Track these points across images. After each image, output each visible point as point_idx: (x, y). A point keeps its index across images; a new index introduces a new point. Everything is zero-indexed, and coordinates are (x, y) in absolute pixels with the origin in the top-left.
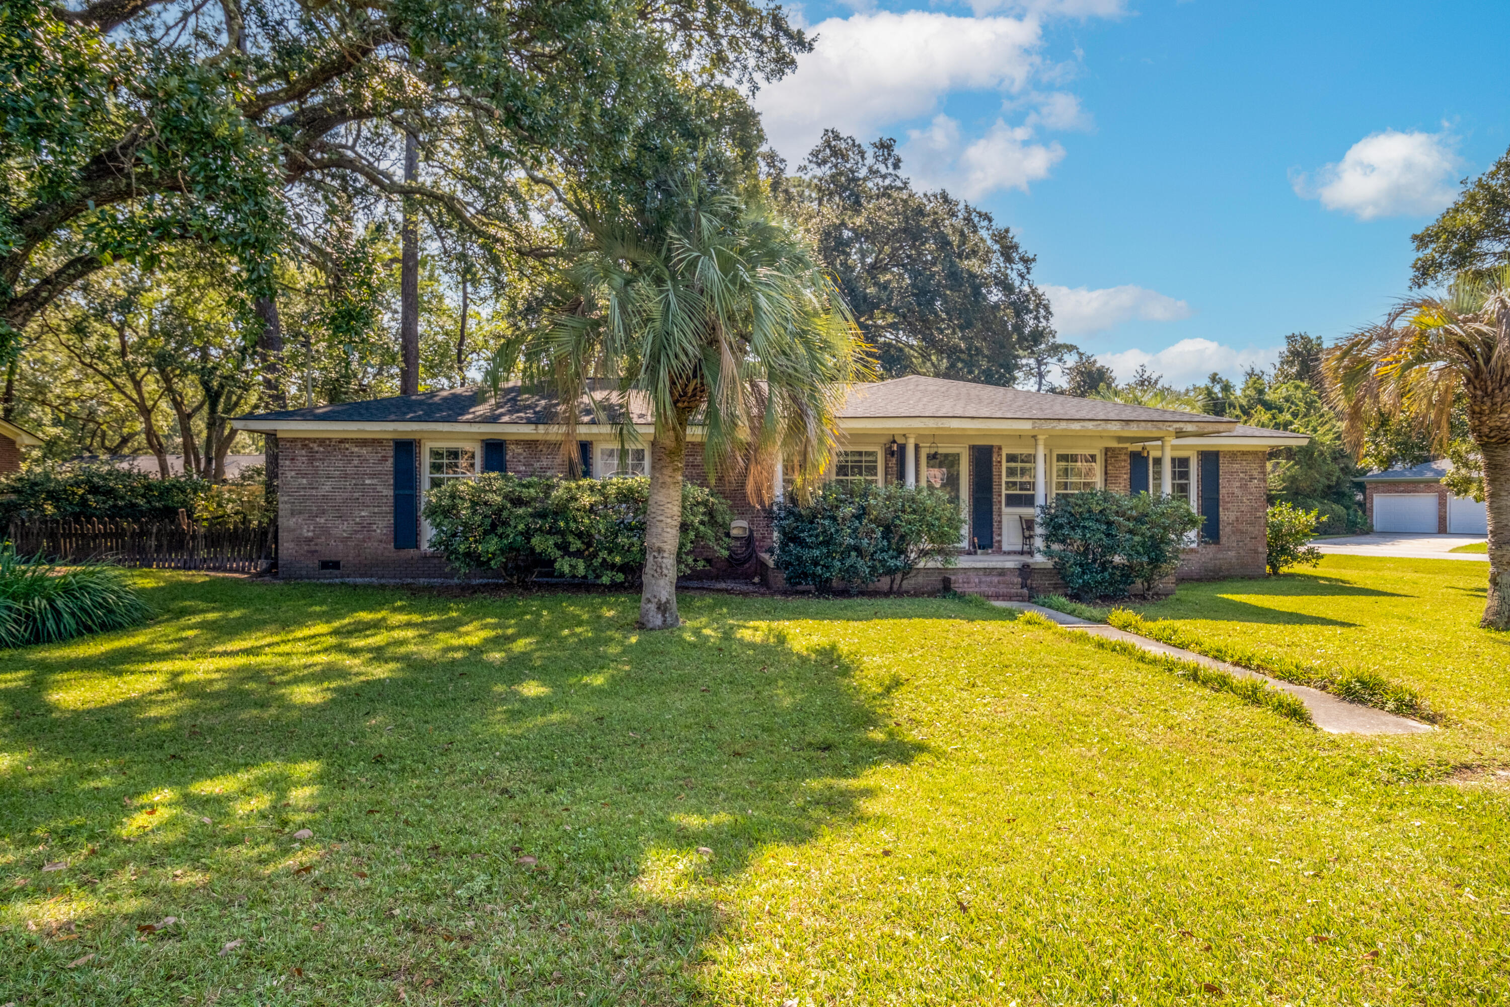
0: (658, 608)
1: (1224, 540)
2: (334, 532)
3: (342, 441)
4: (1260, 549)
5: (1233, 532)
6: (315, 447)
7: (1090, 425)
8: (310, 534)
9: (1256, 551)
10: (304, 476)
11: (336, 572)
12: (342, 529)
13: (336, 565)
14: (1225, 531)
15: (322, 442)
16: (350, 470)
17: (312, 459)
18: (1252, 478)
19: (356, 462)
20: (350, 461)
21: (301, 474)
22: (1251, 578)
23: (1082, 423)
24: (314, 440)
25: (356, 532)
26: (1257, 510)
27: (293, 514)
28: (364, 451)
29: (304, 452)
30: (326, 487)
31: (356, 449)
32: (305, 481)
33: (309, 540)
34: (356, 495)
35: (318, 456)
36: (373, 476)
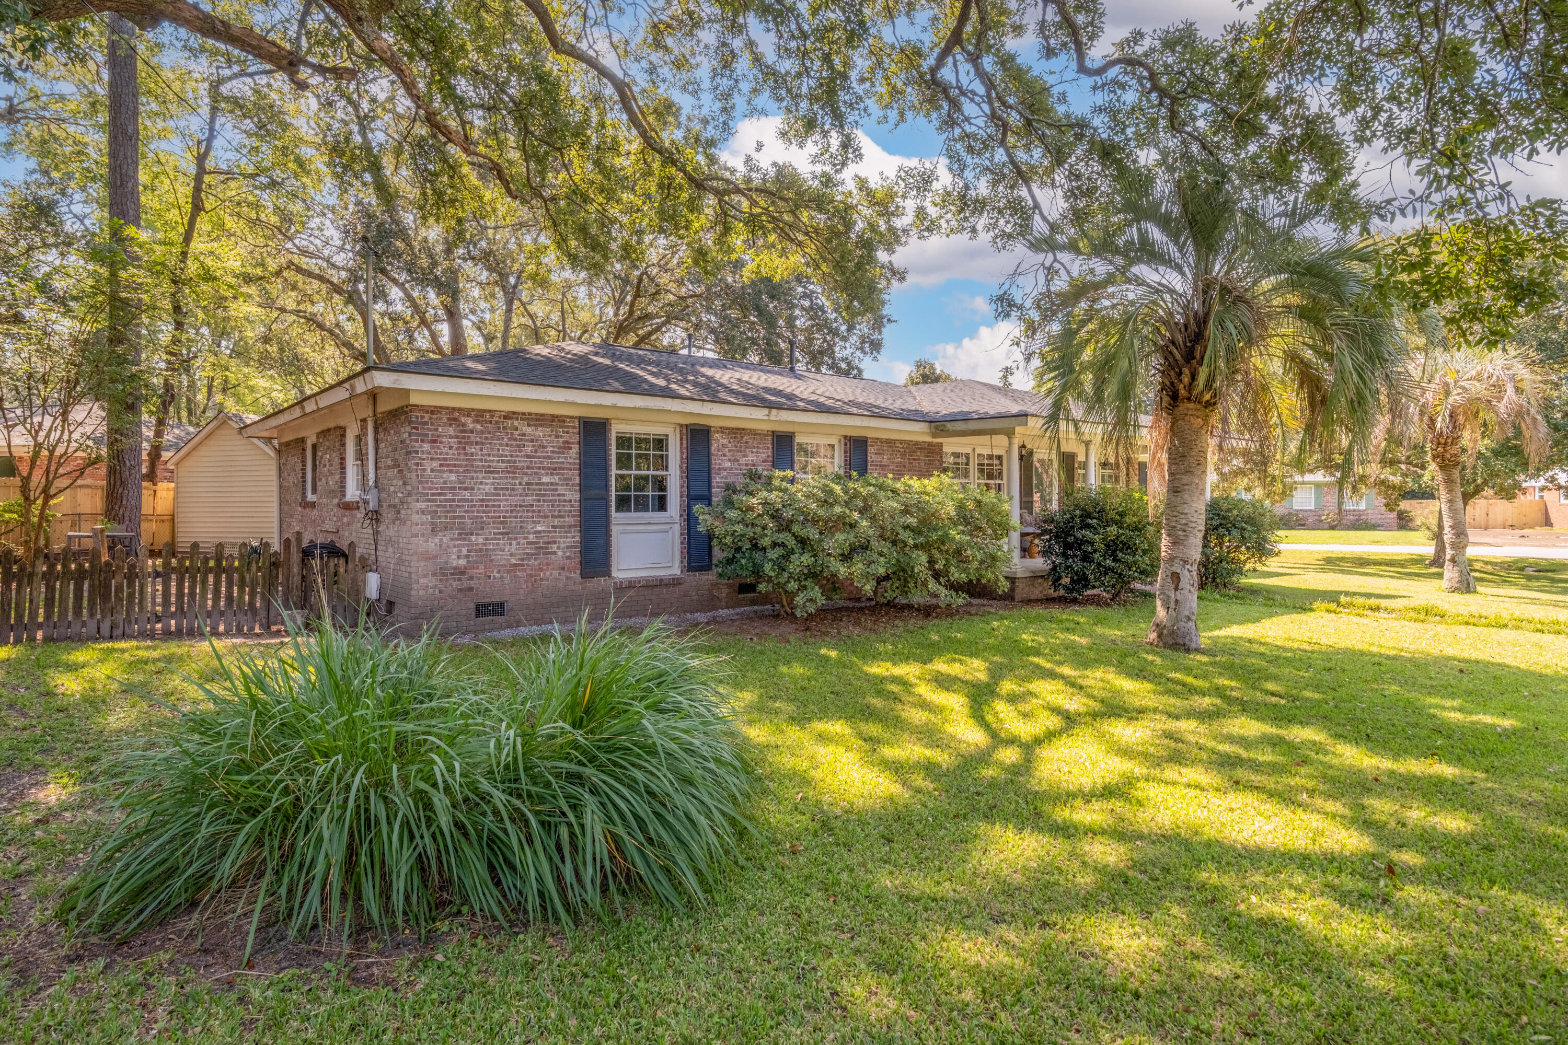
2: (498, 557)
3: (509, 416)
6: (469, 422)
8: (462, 562)
10: (452, 468)
11: (499, 620)
12: (509, 551)
13: (499, 609)
15: (479, 415)
16: (520, 461)
17: (463, 443)
19: (528, 450)
20: (519, 448)
21: (446, 466)
24: (468, 412)
25: (529, 556)
27: (434, 530)
28: (540, 433)
29: (451, 430)
30: (486, 488)
31: (528, 430)
32: (453, 477)
33: (459, 572)
34: (529, 499)
35: (474, 437)
36: (552, 471)
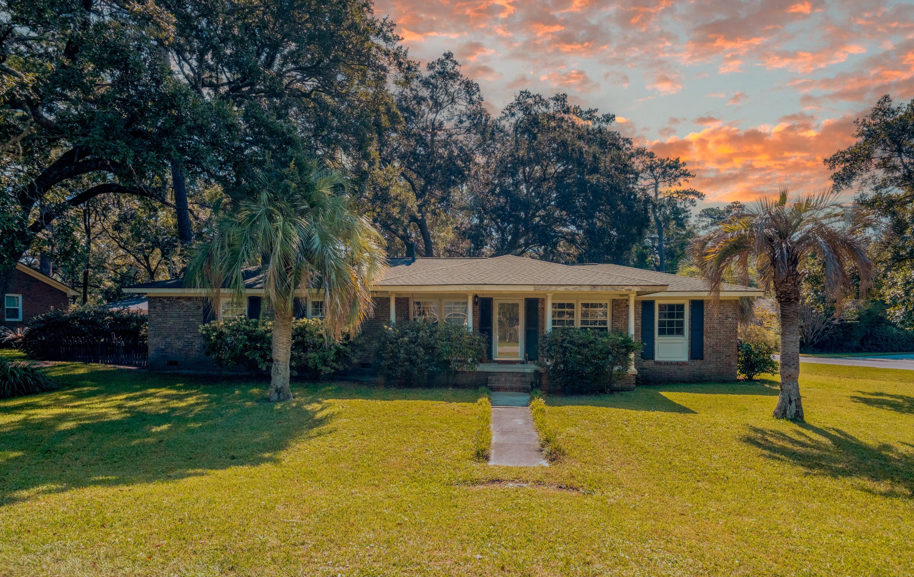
0: (276, 391)
1: (706, 357)
2: (174, 346)
3: (179, 298)
4: (733, 363)
5: (713, 352)
6: (165, 301)
7: (570, 288)
8: (163, 347)
9: (730, 365)
10: (160, 316)
11: (175, 367)
12: (178, 344)
13: (175, 363)
14: (707, 351)
15: (168, 298)
16: (182, 313)
17: (164, 308)
18: (727, 318)
19: (185, 309)
20: (182, 309)
21: (158, 315)
22: (724, 382)
23: (565, 287)
24: (165, 298)
25: (185, 346)
26: (730, 338)
27: (155, 336)
28: (189, 303)
29: (160, 304)
30: (171, 322)
31: (185, 302)
32: (160, 319)
33: (163, 350)
34: (185, 327)
35: (167, 306)
36: (193, 316)
